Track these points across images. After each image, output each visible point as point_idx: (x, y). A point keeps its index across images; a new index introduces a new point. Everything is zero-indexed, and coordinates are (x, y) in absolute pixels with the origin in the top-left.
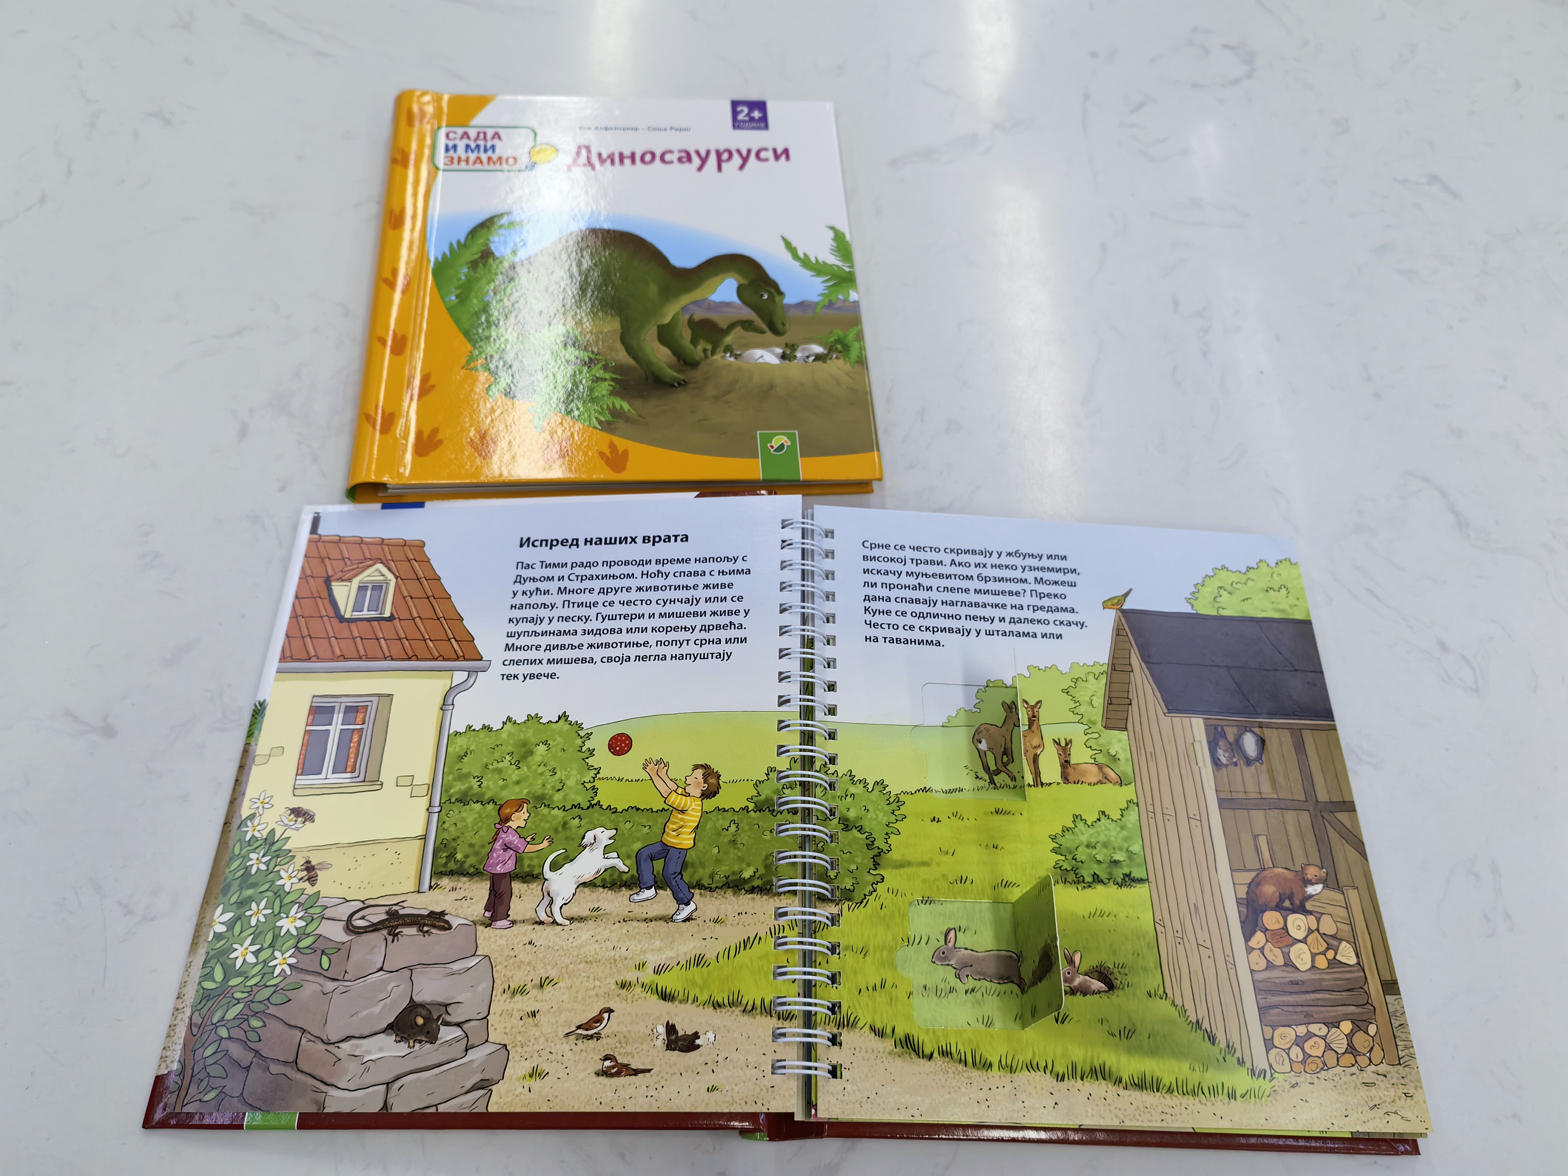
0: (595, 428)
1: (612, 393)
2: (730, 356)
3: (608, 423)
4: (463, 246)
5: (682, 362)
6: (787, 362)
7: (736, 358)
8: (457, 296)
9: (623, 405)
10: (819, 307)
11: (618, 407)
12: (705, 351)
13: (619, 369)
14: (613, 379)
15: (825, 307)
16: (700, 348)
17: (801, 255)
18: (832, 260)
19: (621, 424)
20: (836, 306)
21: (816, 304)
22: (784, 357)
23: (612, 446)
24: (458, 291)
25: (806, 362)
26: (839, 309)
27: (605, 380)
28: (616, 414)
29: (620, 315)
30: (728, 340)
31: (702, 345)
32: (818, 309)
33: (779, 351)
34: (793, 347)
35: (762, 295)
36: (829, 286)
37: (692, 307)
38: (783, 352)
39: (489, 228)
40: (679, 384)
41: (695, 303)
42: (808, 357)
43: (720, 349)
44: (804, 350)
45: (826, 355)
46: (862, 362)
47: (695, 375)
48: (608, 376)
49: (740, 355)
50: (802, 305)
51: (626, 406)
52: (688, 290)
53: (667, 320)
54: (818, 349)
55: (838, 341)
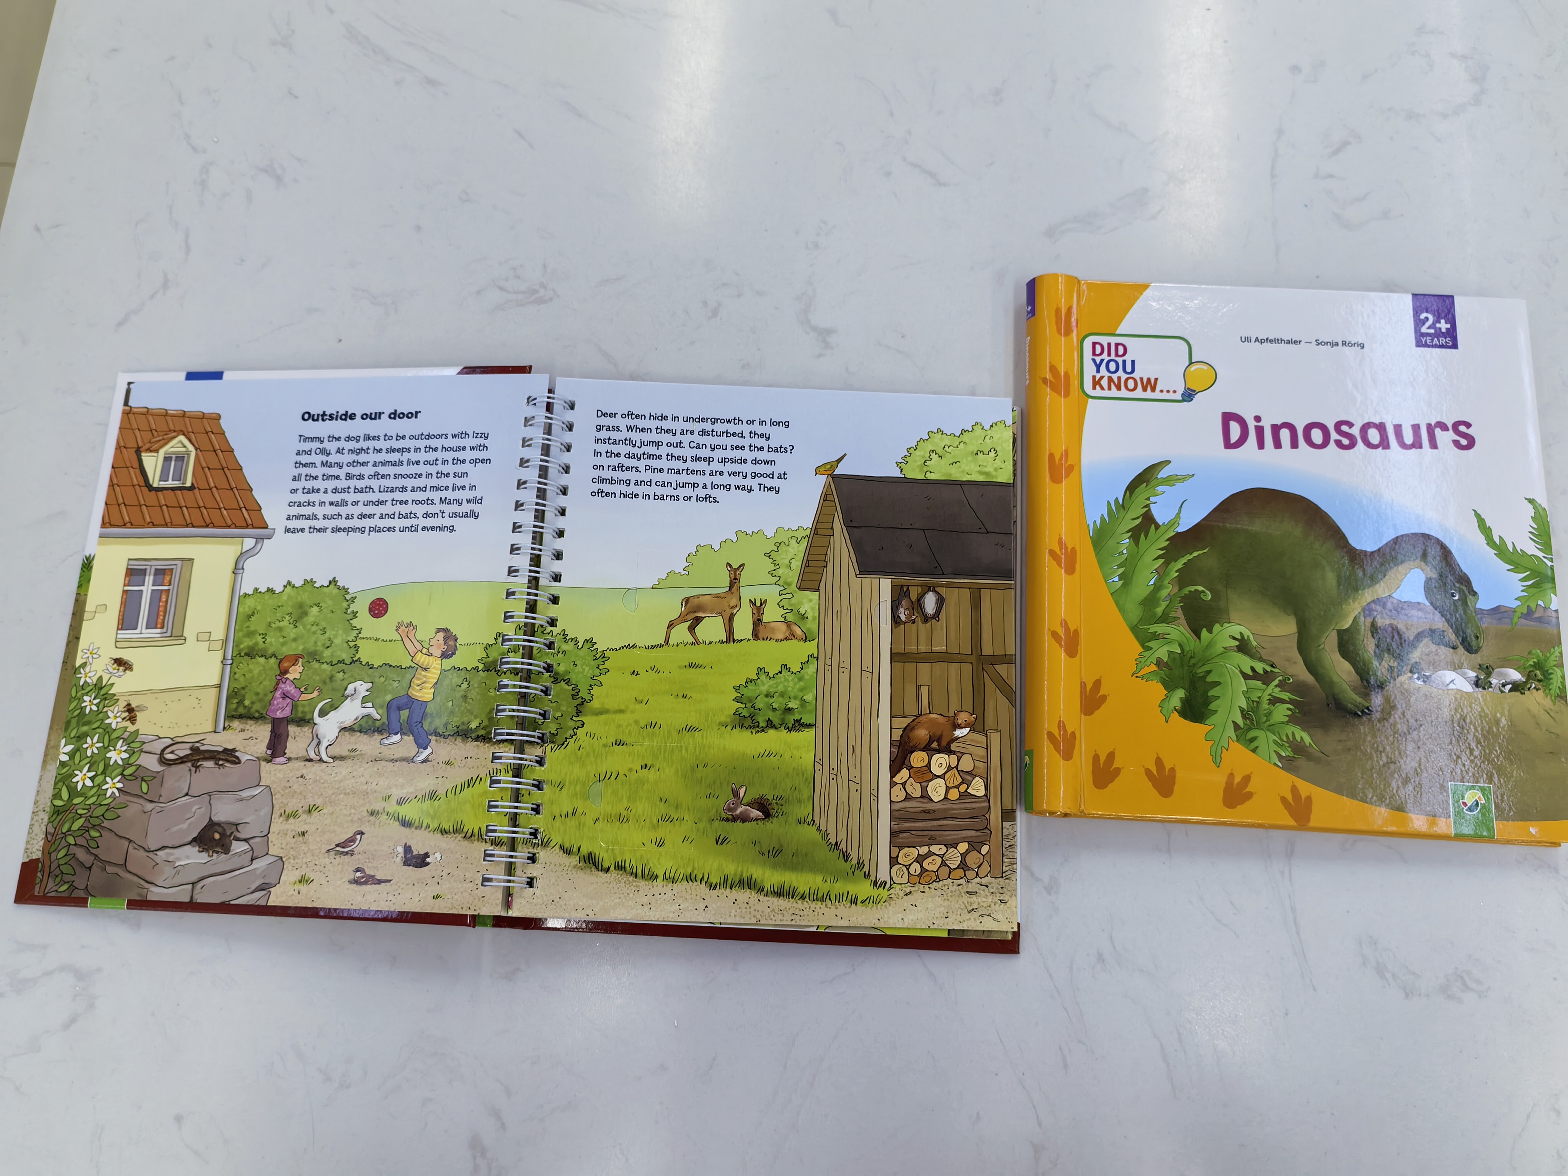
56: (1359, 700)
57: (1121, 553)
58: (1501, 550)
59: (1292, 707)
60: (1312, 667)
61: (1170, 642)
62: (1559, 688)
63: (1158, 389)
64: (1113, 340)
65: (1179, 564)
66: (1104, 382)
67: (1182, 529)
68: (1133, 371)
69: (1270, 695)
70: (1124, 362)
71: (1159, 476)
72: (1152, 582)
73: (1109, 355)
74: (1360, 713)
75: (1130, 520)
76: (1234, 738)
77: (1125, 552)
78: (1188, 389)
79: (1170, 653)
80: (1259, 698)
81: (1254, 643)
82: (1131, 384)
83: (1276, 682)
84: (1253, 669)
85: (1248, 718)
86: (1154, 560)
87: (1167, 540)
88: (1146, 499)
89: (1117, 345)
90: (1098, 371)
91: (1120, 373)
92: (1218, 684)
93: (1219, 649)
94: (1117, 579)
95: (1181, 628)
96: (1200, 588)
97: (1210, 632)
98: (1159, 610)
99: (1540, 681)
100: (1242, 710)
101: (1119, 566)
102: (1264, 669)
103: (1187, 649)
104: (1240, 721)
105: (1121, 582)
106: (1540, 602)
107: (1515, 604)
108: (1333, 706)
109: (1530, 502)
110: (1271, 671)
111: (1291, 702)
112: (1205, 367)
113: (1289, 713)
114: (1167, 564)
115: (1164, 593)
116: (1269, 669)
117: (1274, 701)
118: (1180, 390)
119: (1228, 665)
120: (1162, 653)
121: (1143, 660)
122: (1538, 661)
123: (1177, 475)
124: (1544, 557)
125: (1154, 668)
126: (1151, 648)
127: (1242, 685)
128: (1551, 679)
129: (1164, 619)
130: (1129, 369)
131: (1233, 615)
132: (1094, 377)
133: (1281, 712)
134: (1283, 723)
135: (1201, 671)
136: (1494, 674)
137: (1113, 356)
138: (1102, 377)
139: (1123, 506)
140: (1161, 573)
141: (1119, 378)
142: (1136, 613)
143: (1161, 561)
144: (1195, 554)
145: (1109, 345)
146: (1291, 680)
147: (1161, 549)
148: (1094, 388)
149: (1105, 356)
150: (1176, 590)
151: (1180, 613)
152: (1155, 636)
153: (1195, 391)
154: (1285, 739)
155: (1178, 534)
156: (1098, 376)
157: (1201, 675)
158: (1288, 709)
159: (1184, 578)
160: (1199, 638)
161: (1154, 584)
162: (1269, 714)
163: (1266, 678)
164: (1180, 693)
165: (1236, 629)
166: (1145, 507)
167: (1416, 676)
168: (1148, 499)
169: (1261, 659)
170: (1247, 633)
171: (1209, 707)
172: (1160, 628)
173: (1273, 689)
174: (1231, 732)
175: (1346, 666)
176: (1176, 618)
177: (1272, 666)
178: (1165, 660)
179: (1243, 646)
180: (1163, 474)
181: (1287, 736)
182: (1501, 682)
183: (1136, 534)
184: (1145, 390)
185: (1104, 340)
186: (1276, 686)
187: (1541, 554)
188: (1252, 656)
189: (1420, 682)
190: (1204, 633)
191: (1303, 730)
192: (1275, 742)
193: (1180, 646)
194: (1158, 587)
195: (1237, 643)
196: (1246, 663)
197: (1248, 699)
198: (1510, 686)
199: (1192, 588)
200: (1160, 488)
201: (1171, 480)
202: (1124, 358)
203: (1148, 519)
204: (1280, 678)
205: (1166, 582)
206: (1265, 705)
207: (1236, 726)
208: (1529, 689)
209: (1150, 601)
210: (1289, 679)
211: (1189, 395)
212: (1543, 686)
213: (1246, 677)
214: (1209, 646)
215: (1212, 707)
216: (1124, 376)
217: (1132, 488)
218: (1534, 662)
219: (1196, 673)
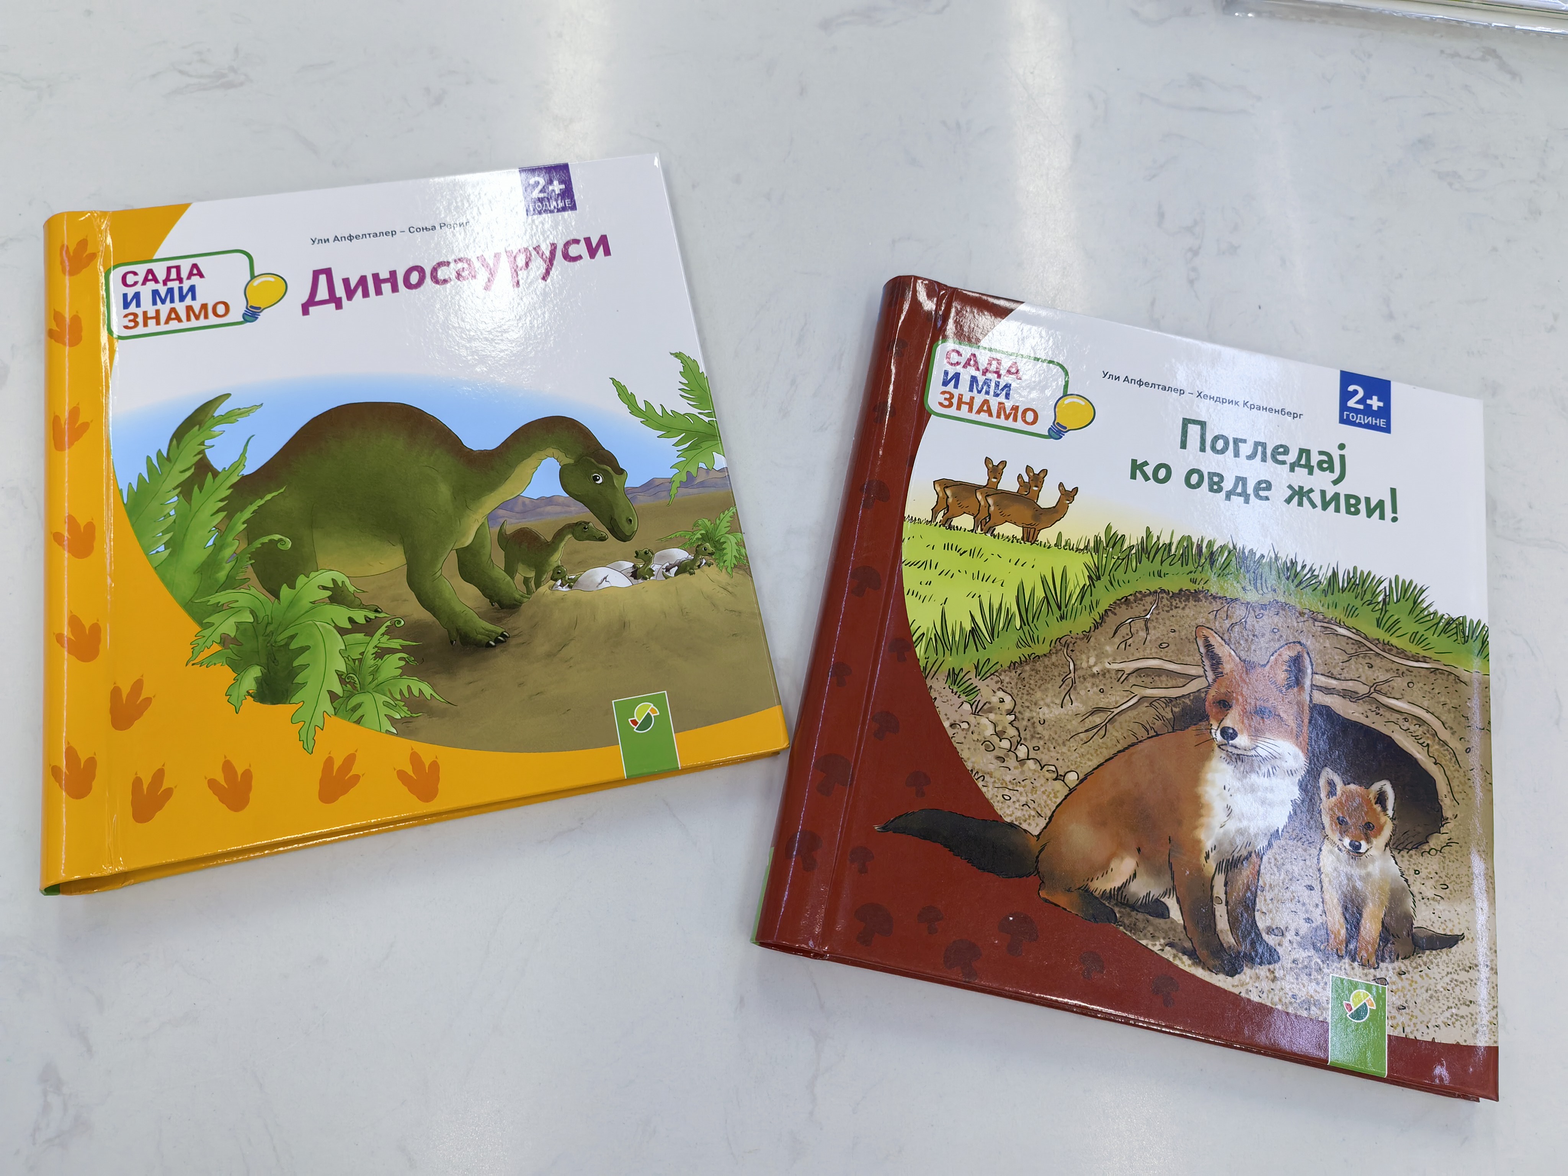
0: (388, 732)
1: (407, 671)
2: (562, 585)
3: (405, 721)
4: (167, 459)
5: (496, 605)
6: (640, 581)
7: (570, 587)
8: (167, 545)
9: (422, 687)
10: (676, 484)
11: (416, 693)
12: (526, 581)
13: (413, 631)
14: (404, 649)
15: (683, 485)
16: (519, 577)
17: (642, 406)
18: (684, 407)
19: (422, 720)
20: (698, 480)
21: (671, 481)
22: (635, 574)
23: (415, 759)
24: (167, 537)
25: (666, 577)
26: (702, 484)
27: (393, 651)
28: (416, 704)
29: (403, 542)
30: (556, 559)
31: (524, 572)
32: (674, 491)
33: (628, 565)
34: (646, 556)
35: (595, 478)
36: (686, 450)
37: (501, 512)
38: (634, 567)
39: (201, 424)
40: (497, 641)
41: (504, 505)
42: (668, 570)
43: (547, 576)
44: (662, 557)
45: (694, 561)
46: (743, 566)
47: (518, 623)
48: (396, 644)
49: (575, 581)
50: (650, 486)
51: (427, 690)
52: (492, 486)
53: (468, 541)
54: (680, 555)
55: (706, 537)
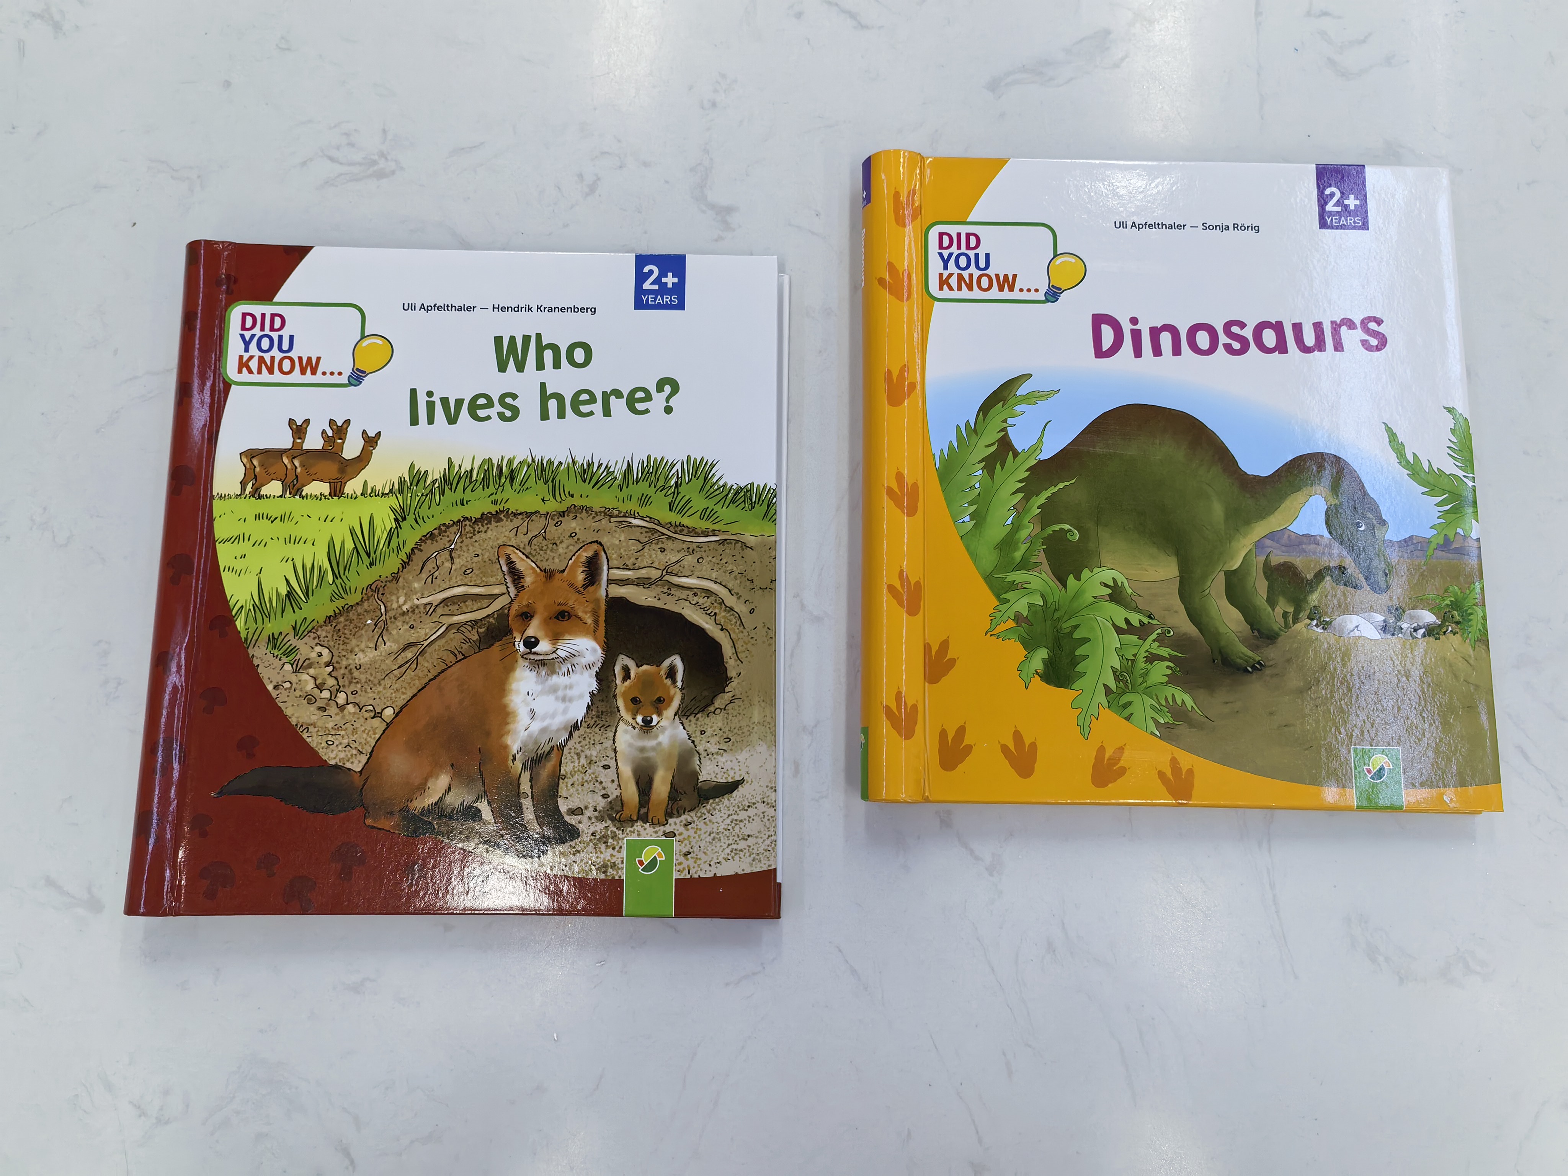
56: (1250, 653)
57: (973, 488)
58: (1414, 469)
59: (1172, 665)
60: (1194, 616)
61: (1031, 592)
62: (1480, 630)
63: (1017, 288)
64: (964, 230)
65: (1042, 499)
66: (953, 281)
67: (1045, 455)
68: (987, 266)
69: (1147, 651)
70: (977, 255)
71: (1018, 393)
72: (1009, 521)
73: (959, 247)
74: (1250, 669)
75: (983, 448)
76: (1106, 704)
77: (977, 486)
78: (1053, 286)
79: (1030, 605)
80: (1135, 655)
81: (1129, 591)
82: (985, 282)
83: (1154, 636)
84: (1127, 621)
85: (1121, 680)
86: (1011, 495)
87: (1027, 471)
88: (1003, 421)
89: (968, 235)
90: (946, 268)
91: (973, 269)
92: (1086, 640)
93: (1088, 598)
94: (967, 519)
95: (1044, 575)
96: (1067, 527)
97: (1078, 578)
98: (1018, 555)
99: (1457, 623)
100: (1115, 671)
101: (971, 504)
102: (1140, 621)
103: (1050, 600)
104: (1112, 685)
105: (973, 522)
106: (1459, 531)
107: (1429, 533)
108: (1218, 661)
109: (1449, 411)
110: (1149, 623)
111: (1171, 659)
112: (1072, 260)
113: (1169, 672)
114: (1027, 499)
115: (1024, 534)
116: (1146, 620)
117: (1152, 658)
118: (1044, 289)
119: (1097, 617)
120: (1021, 605)
121: (998, 615)
122: (1456, 600)
123: (1039, 392)
124: (1464, 476)
125: (1011, 624)
126: (1008, 601)
127: (1114, 642)
128: (1470, 620)
129: (1024, 565)
130: (982, 264)
131: (1105, 557)
132: (941, 275)
133: (1160, 671)
134: (1162, 684)
135: (1066, 626)
136: (1405, 617)
137: (963, 249)
138: (950, 275)
139: (975, 431)
140: (1020, 510)
141: (971, 276)
142: (989, 558)
143: (1021, 495)
144: (1061, 486)
145: (959, 235)
146: (1172, 633)
147: (1020, 481)
148: (941, 289)
149: (954, 249)
150: (1038, 529)
151: (1042, 558)
152: (1013, 586)
153: (1060, 289)
154: (1164, 704)
155: (1040, 462)
156: (946, 274)
157: (1067, 631)
158: (1168, 667)
159: (1048, 515)
160: (1065, 586)
161: (1012, 523)
162: (1147, 673)
163: (1142, 631)
164: (1043, 653)
165: (1107, 575)
166: (1001, 431)
167: (1315, 622)
168: (1005, 421)
169: (1137, 610)
170: (1120, 579)
171: (1076, 669)
172: (1018, 576)
173: (1150, 644)
174: (1101, 697)
175: (1234, 614)
176: (1040, 564)
177: (1149, 617)
178: (1025, 614)
179: (1116, 595)
180: (1023, 390)
181: (1166, 699)
182: (1413, 627)
183: (991, 463)
184: (1001, 289)
185: (953, 230)
186: (1154, 640)
187: (1460, 473)
188: (1126, 607)
189: (1319, 630)
190: (1071, 580)
191: (1185, 691)
192: (1152, 707)
193: (1043, 596)
194: (1016, 527)
195: (1109, 591)
196: (1119, 614)
197: (1121, 657)
198: (1424, 630)
199: (1057, 527)
200: (1019, 408)
201: (1032, 398)
202: (976, 251)
203: (1005, 445)
204: (1159, 631)
205: (1026, 521)
206: (1141, 664)
207: (1108, 690)
208: (1445, 633)
209: (1007, 544)
210: (1169, 632)
211: (1053, 294)
212: (1460, 629)
213: (1119, 631)
214: (1077, 595)
215: (1080, 668)
216: (976, 273)
217: (986, 408)
218: (1451, 601)
219: (1061, 629)
